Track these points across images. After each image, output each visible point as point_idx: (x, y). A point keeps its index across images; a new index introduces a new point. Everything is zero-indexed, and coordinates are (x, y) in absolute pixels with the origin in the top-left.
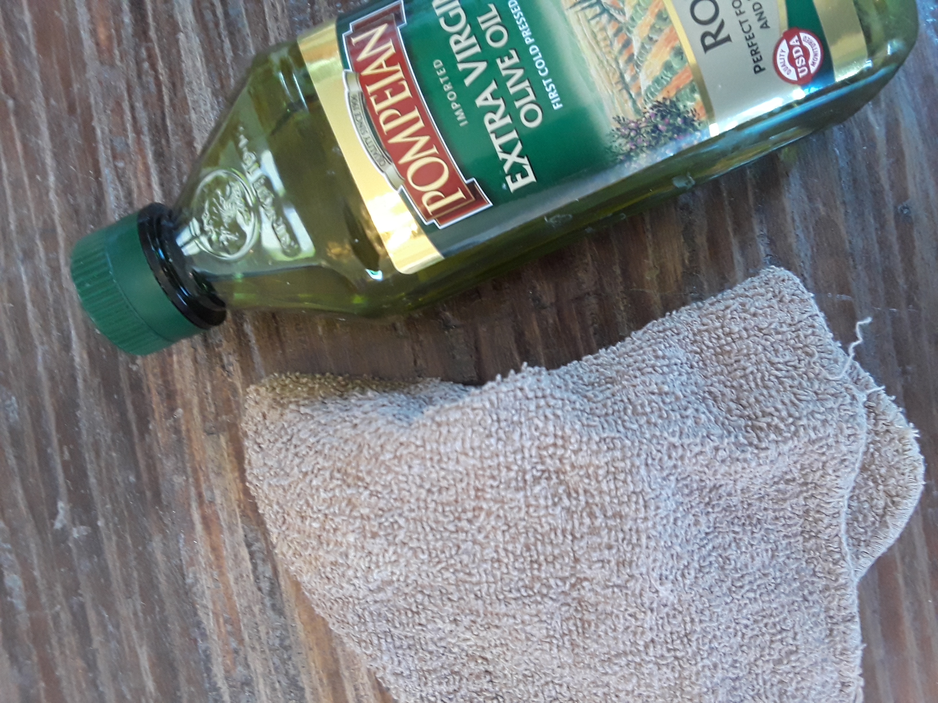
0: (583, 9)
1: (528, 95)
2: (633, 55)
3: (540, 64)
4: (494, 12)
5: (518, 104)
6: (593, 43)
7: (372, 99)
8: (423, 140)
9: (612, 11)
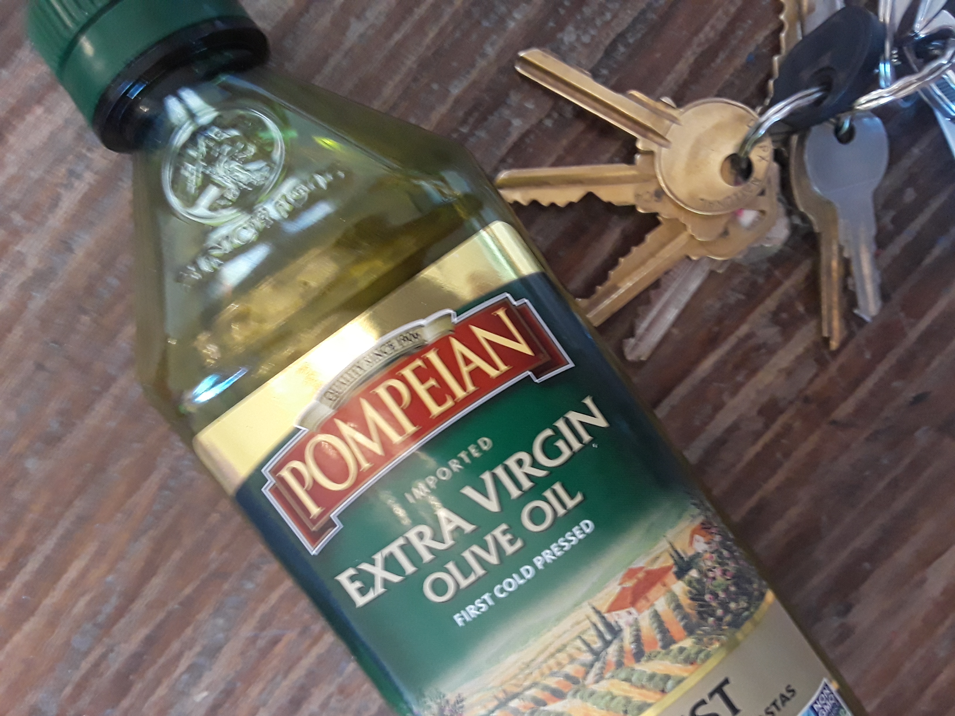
0: (595, 625)
1: (466, 576)
2: (545, 704)
3: (510, 585)
4: (571, 503)
5: (451, 566)
6: (552, 649)
7: (419, 363)
8: (376, 448)
9: (598, 665)
